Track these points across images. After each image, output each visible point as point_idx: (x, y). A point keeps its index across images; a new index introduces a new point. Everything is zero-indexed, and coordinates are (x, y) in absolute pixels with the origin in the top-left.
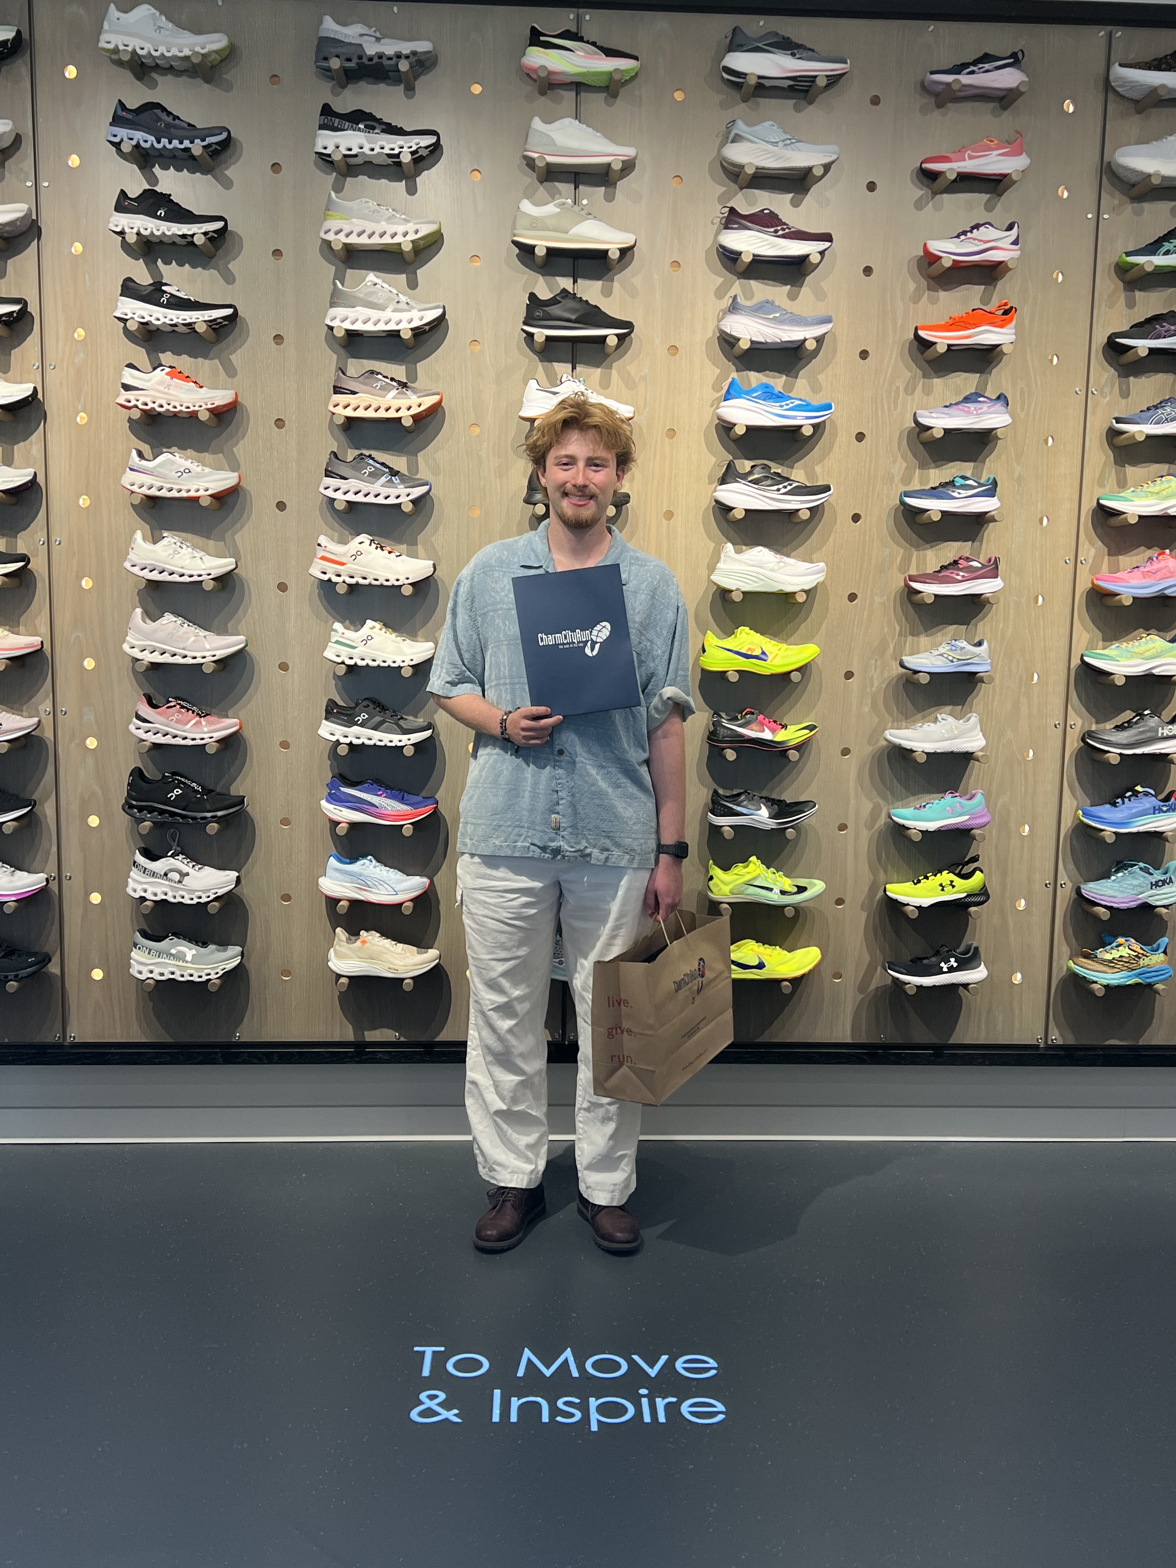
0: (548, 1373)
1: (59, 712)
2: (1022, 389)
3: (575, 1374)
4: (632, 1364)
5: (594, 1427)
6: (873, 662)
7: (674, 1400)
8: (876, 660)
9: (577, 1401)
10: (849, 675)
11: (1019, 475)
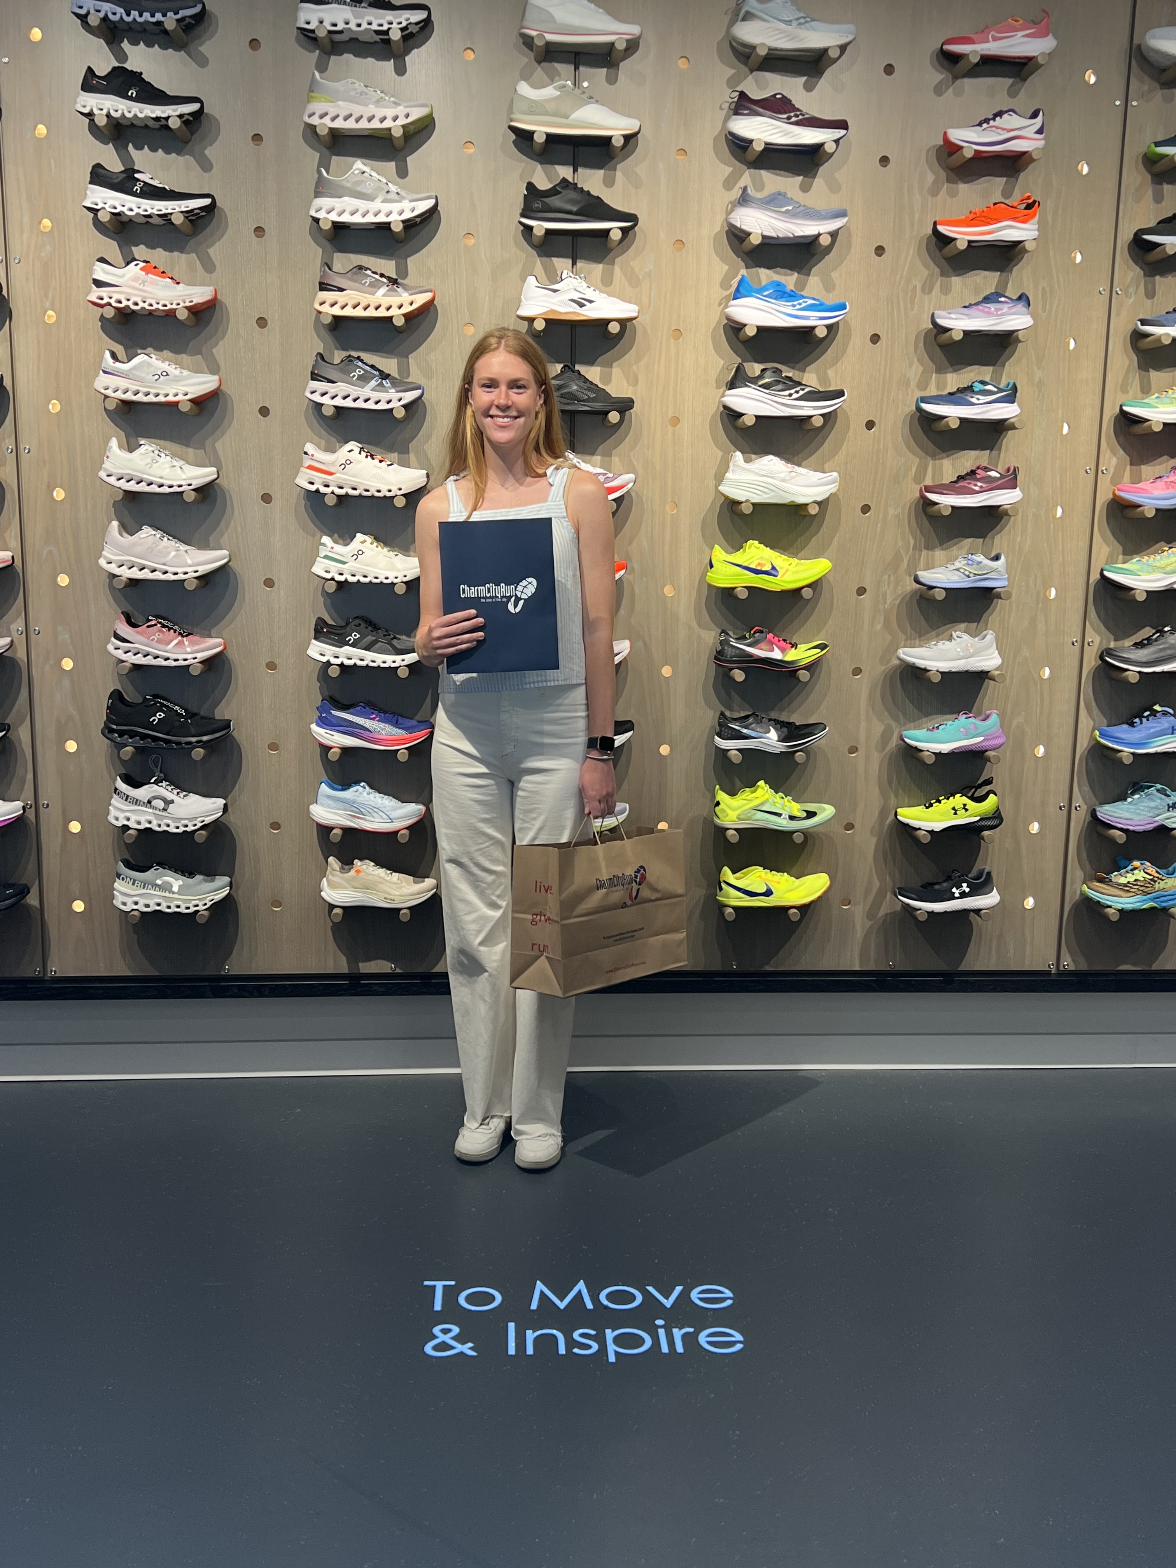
0: (562, 1305)
1: (32, 631)
2: (1044, 289)
3: (590, 1305)
4: (646, 1294)
5: (612, 1358)
6: (886, 577)
7: (691, 1330)
8: (890, 576)
9: (593, 1332)
10: (861, 591)
11: (1040, 379)
